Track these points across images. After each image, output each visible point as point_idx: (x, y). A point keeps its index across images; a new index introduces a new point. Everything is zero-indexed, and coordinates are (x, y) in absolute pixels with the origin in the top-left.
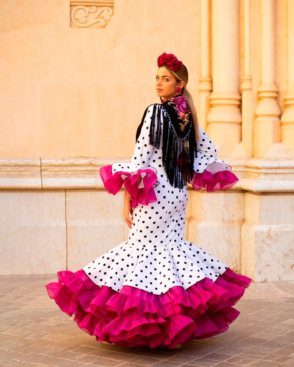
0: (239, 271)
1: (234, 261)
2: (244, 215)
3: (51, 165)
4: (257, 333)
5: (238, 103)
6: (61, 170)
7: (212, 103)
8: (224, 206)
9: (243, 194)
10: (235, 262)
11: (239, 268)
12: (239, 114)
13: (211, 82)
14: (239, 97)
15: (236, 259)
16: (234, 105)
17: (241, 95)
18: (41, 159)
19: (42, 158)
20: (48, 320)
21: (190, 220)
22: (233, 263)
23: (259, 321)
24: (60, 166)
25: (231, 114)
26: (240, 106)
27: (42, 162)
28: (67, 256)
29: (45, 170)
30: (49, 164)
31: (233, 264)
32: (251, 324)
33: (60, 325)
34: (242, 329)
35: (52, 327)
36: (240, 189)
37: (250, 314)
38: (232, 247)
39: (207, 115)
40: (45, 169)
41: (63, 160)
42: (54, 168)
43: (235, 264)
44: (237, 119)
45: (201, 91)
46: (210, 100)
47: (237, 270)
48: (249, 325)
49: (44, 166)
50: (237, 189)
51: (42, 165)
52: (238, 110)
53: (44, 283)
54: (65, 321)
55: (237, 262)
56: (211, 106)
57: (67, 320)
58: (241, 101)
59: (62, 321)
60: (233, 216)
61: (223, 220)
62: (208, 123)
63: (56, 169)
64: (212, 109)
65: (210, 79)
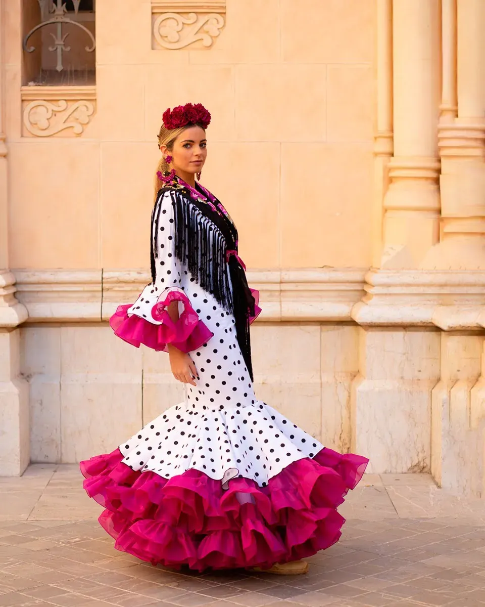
0: (429, 467)
1: (419, 450)
2: (440, 373)
3: (120, 282)
5: (434, 175)
6: (136, 289)
7: (392, 174)
8: (404, 354)
9: (439, 333)
10: (421, 452)
11: (427, 461)
12: (436, 194)
13: (392, 138)
14: (435, 165)
15: (423, 447)
16: (427, 178)
17: (440, 161)
18: (102, 269)
19: (104, 270)
21: (355, 376)
22: (418, 452)
24: (134, 282)
25: (420, 194)
26: (437, 181)
27: (104, 276)
29: (108, 290)
30: (115, 279)
31: (418, 455)
36: (431, 325)
38: (415, 425)
39: (384, 194)
40: (107, 287)
41: (139, 273)
42: (123, 287)
43: (421, 455)
44: (432, 203)
45: (376, 154)
46: (390, 170)
47: (425, 465)
49: (107, 282)
50: (425, 324)
51: (103, 281)
52: (433, 187)
55: (424, 452)
56: (391, 180)
58: (439, 171)
60: (420, 371)
61: (402, 378)
62: (386, 210)
63: (128, 288)
64: (391, 186)
65: (389, 134)
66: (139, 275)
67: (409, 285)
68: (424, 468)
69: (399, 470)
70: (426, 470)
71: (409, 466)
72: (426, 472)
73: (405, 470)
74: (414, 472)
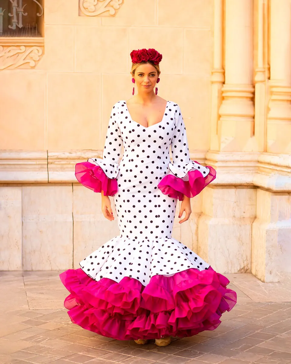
0: (250, 269)
1: (244, 259)
2: (256, 213)
3: (58, 158)
5: (251, 96)
6: (68, 163)
7: (224, 95)
8: (235, 202)
9: (255, 190)
10: (246, 261)
11: (249, 266)
12: (252, 106)
13: (224, 73)
14: (252, 90)
15: (247, 257)
16: (247, 97)
17: (254, 87)
18: (47, 151)
19: (48, 151)
20: (47, 323)
21: (200, 215)
22: (244, 261)
23: (268, 327)
24: (67, 159)
25: (244, 107)
26: (253, 99)
27: (49, 155)
28: (73, 251)
30: (56, 157)
31: (244, 262)
32: (259, 331)
33: (59, 329)
34: (249, 336)
35: (51, 331)
36: (252, 185)
38: (242, 245)
39: (219, 107)
40: (51, 162)
41: (70, 153)
42: (61, 162)
44: (249, 112)
45: (213, 83)
46: (223, 92)
47: (248, 268)
48: (256, 332)
49: (51, 159)
50: (248, 184)
51: (49, 158)
52: (251, 102)
54: (65, 324)
55: (247, 260)
56: (223, 98)
57: (68, 324)
58: (254, 93)
59: (62, 324)
60: (244, 212)
61: (234, 216)
62: (220, 116)
63: (63, 162)
64: (224, 102)
65: (222, 71)
66: (71, 154)
67: (238, 161)
68: (247, 270)
69: (233, 272)
70: (248, 271)
71: (239, 269)
72: (248, 273)
73: (236, 271)
74: (242, 273)
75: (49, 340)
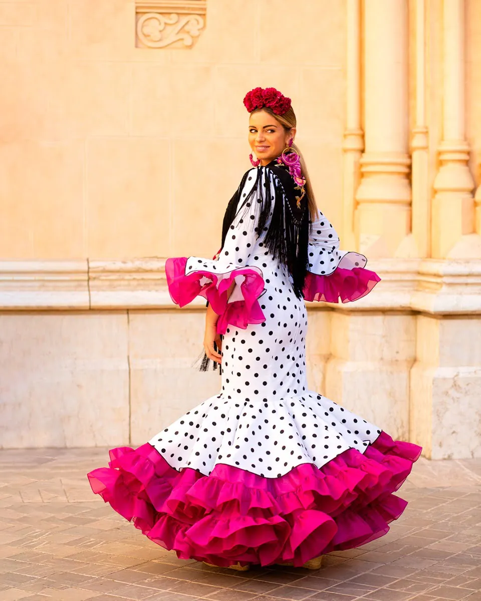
1: (399, 426)
2: (416, 352)
3: (105, 271)
4: (437, 542)
5: (406, 170)
6: (121, 278)
7: (364, 169)
8: (383, 337)
9: (414, 317)
10: (401, 428)
11: (406, 436)
12: (408, 188)
13: (363, 136)
14: (406, 161)
15: (402, 423)
16: (399, 173)
17: (410, 157)
18: (88, 260)
19: (90, 260)
20: (98, 520)
21: (328, 359)
23: (441, 522)
24: (119, 271)
25: (394, 188)
26: (409, 176)
27: (90, 265)
28: (130, 417)
29: (95, 278)
30: (101, 269)
31: (398, 430)
32: (427, 528)
33: (119, 529)
34: (414, 534)
35: (106, 531)
36: (409, 309)
37: (425, 511)
38: (395, 403)
39: (356, 189)
41: (124, 262)
42: (109, 276)
43: (400, 431)
44: (403, 195)
45: (345, 151)
46: (361, 165)
48: (424, 528)
49: (93, 272)
50: (404, 309)
51: (90, 270)
52: (406, 181)
53: (93, 460)
56: (362, 175)
58: (410, 167)
59: (123, 521)
60: (397, 352)
61: (382, 359)
62: (357, 203)
63: (113, 277)
64: (364, 180)
65: (360, 132)
66: (125, 264)
75: (104, 543)
